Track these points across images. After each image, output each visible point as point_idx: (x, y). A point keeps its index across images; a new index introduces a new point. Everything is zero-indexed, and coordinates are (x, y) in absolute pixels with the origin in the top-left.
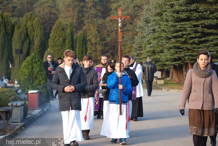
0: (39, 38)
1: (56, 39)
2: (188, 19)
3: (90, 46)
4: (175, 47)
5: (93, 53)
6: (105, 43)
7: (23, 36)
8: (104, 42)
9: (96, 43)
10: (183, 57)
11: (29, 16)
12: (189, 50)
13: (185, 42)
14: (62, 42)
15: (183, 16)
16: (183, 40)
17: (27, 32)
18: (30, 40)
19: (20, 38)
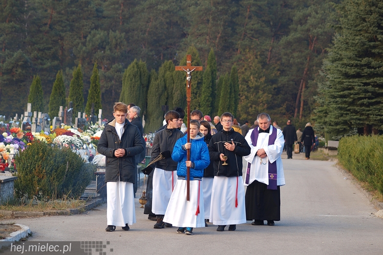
0: (179, 92)
2: (358, 76)
3: (246, 93)
4: (341, 109)
5: (251, 106)
6: (275, 89)
7: (161, 89)
8: (274, 86)
9: (257, 88)
10: (349, 120)
11: (168, 66)
12: (356, 112)
13: (352, 103)
15: (352, 71)
16: (351, 100)
17: (165, 84)
18: (168, 94)
19: (157, 91)
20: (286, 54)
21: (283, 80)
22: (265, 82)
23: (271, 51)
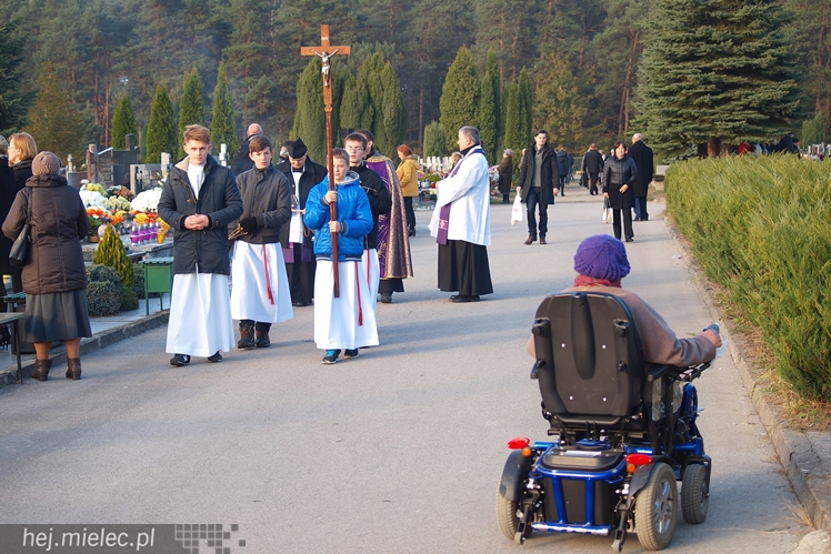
0: (392, 104)
1: (457, 97)
2: (691, 57)
3: (554, 108)
4: (667, 114)
5: (562, 125)
6: (591, 100)
7: (361, 102)
8: (589, 97)
9: (568, 101)
10: (682, 133)
12: (694, 118)
13: (686, 104)
14: (471, 102)
15: (681, 50)
16: (682, 98)
17: (369, 94)
18: (374, 109)
19: (356, 106)
20: (601, 56)
21: (600, 89)
22: (579, 92)
23: (583, 53)
